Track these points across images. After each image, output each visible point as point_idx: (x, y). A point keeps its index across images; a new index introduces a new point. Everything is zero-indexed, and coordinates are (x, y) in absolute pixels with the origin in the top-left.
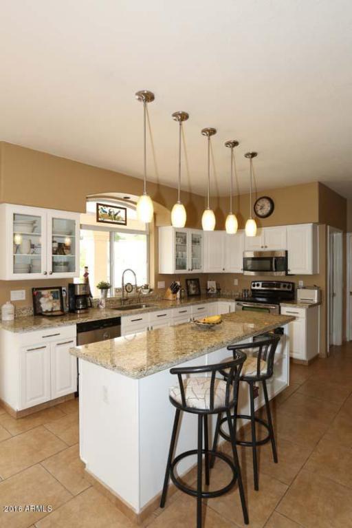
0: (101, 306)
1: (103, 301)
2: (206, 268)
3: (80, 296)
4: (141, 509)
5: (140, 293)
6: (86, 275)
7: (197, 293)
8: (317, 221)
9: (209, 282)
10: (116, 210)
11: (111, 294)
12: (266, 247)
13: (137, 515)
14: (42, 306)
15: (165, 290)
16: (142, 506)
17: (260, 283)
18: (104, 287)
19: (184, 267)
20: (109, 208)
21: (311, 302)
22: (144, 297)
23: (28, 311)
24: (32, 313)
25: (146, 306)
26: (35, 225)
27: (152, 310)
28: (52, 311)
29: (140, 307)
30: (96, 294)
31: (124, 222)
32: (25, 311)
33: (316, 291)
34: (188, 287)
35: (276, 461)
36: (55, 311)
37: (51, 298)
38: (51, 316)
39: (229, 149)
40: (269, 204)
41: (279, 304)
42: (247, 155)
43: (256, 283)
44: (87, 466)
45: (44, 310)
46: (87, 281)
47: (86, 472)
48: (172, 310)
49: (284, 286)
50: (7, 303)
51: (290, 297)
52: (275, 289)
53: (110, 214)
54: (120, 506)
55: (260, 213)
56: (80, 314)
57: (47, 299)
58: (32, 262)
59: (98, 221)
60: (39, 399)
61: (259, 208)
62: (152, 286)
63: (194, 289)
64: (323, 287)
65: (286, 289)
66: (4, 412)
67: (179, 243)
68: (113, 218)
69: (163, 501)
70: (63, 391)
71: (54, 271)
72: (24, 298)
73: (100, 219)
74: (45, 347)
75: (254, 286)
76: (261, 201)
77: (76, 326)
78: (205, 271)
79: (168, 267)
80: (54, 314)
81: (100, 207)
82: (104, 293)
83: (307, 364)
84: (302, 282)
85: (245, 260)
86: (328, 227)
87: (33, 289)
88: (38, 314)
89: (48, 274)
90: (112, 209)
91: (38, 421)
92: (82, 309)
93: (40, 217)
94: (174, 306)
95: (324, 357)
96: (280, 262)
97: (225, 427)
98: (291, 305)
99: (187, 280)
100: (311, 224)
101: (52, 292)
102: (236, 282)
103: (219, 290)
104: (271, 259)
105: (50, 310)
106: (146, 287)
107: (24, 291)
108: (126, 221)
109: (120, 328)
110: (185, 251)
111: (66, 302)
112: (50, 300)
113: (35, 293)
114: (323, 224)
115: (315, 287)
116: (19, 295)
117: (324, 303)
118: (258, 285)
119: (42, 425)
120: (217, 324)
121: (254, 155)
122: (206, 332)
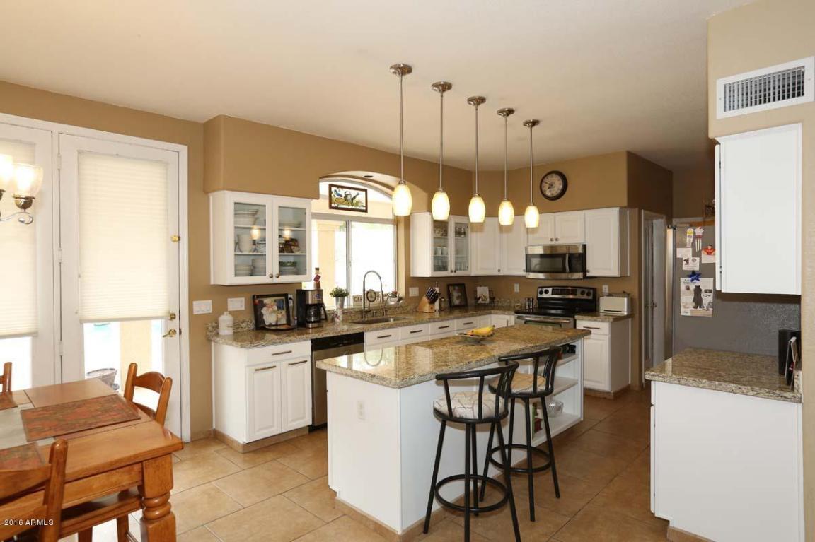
0: (336, 319)
1: (340, 313)
2: (475, 270)
3: (312, 305)
4: (403, 531)
5: (386, 302)
6: (317, 278)
7: (463, 303)
8: (625, 204)
9: (478, 288)
10: (354, 193)
11: (349, 303)
12: (557, 240)
13: (399, 536)
14: (265, 318)
15: (419, 298)
16: (404, 528)
17: (550, 290)
18: (340, 295)
19: (444, 268)
20: (345, 190)
21: (619, 314)
22: (390, 308)
23: (249, 325)
24: (252, 327)
25: (395, 320)
26: (256, 216)
27: (404, 325)
28: (276, 325)
29: (387, 320)
30: (330, 303)
31: (364, 208)
32: (244, 325)
33: (626, 299)
34: (450, 295)
35: (558, 496)
36: (280, 325)
37: (275, 308)
38: (276, 330)
39: (502, 118)
40: (561, 182)
41: (574, 317)
42: (526, 123)
43: (544, 290)
44: (338, 495)
45: (267, 324)
46: (318, 285)
47: (338, 500)
48: (430, 325)
49: (583, 293)
50: (225, 313)
51: (591, 308)
52: (571, 297)
53: (346, 198)
54: (380, 529)
55: (548, 193)
56: (312, 328)
57: (270, 309)
58: (253, 263)
59: (331, 207)
60: (265, 431)
61: (546, 187)
62: (402, 293)
63: (458, 298)
64: (635, 294)
65: (585, 297)
66: (225, 446)
67: (439, 235)
68: (351, 205)
69: (426, 526)
70: (298, 422)
71: (281, 273)
72: (243, 308)
73: (333, 205)
74: (275, 367)
75: (541, 293)
76: (549, 176)
77: (310, 342)
78: (473, 274)
79: (424, 268)
80: (279, 328)
81: (333, 189)
82: (339, 303)
83: (611, 397)
84: (607, 287)
85: (528, 258)
86: (643, 211)
87: (254, 296)
88: (261, 328)
89: (274, 277)
90: (349, 191)
91: (270, 456)
92: (314, 322)
93: (265, 206)
94: (432, 320)
95: (637, 389)
96: (574, 259)
97: (497, 457)
98: (590, 318)
99: (448, 286)
100: (618, 209)
101: (275, 301)
102: (517, 288)
103: (492, 299)
104: (563, 256)
105: (274, 324)
106: (394, 295)
107: (243, 299)
108: (366, 206)
109: (363, 346)
110: (446, 246)
111: (294, 313)
112: (274, 312)
113: (257, 301)
114: (636, 207)
115: (624, 294)
116: (238, 304)
117: (637, 316)
118: (547, 292)
119: (275, 459)
120: (488, 336)
121: (534, 123)
122: (474, 347)
